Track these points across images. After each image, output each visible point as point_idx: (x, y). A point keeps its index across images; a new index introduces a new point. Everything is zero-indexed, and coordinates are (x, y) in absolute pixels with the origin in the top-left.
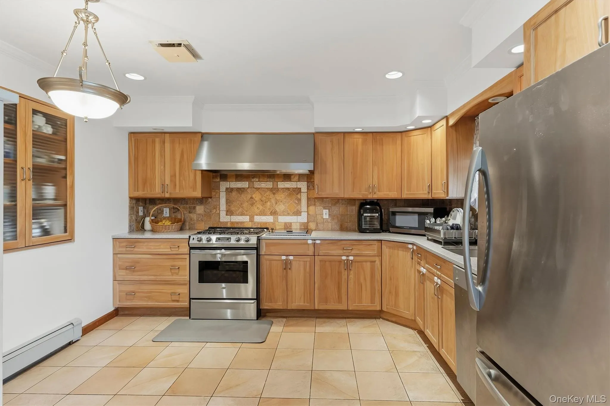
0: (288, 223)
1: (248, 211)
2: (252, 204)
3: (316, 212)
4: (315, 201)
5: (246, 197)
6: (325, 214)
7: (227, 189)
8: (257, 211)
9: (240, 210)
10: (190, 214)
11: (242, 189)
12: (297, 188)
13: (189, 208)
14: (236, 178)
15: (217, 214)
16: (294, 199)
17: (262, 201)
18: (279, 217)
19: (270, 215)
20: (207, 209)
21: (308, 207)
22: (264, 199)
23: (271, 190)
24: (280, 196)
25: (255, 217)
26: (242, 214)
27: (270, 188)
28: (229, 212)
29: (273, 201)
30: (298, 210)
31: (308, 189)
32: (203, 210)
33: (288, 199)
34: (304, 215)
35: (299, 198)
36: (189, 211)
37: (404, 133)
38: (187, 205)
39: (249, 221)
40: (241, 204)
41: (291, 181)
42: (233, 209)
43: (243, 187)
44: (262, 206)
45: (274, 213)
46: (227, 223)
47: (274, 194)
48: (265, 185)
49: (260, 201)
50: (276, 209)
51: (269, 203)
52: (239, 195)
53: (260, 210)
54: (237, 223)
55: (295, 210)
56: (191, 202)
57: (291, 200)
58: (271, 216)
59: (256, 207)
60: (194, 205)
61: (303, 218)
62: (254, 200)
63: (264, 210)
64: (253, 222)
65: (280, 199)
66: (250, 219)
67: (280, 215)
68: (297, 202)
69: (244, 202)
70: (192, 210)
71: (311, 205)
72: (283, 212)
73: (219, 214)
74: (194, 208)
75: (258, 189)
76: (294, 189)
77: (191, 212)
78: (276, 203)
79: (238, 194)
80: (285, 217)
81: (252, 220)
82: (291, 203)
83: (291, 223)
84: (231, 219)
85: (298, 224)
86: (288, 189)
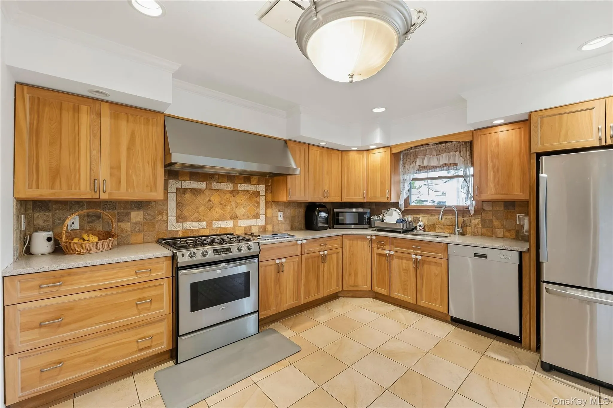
0: (248, 226)
1: (205, 216)
2: (210, 208)
3: (272, 215)
4: (272, 204)
5: (203, 200)
6: (280, 216)
7: (178, 189)
8: (217, 216)
9: (196, 214)
10: (119, 224)
11: (198, 190)
12: (256, 191)
13: (118, 214)
14: (190, 177)
15: (164, 221)
16: (254, 202)
17: (221, 204)
18: (239, 221)
19: (230, 219)
20: (149, 215)
21: (266, 210)
22: (223, 202)
23: (232, 192)
24: (241, 199)
25: (214, 222)
26: (198, 220)
27: (230, 190)
28: (180, 218)
29: (233, 204)
30: (257, 213)
31: (266, 193)
32: (142, 217)
33: (248, 202)
34: (263, 218)
35: (258, 202)
36: (118, 218)
37: (344, 152)
38: (115, 210)
39: (206, 228)
40: (197, 208)
41: (250, 183)
42: (186, 213)
43: (199, 187)
44: (221, 210)
45: (234, 217)
46: (178, 231)
47: (234, 196)
48: (225, 187)
49: (220, 204)
50: (236, 213)
51: (228, 207)
52: (195, 198)
53: (219, 214)
54: (192, 231)
55: (255, 213)
56: (121, 206)
57: (251, 203)
58: (231, 221)
59: (215, 211)
60: (126, 211)
61: (262, 221)
62: (213, 203)
63: (224, 214)
64: (211, 229)
65: (240, 202)
66: (207, 225)
67: (240, 219)
68: (256, 205)
69: (201, 205)
70: (123, 217)
71: (269, 208)
72: (244, 215)
73: (167, 221)
74: (128, 214)
75: (217, 191)
76: (254, 192)
77: (121, 220)
78: (237, 207)
79: (193, 196)
80: (245, 220)
81: (209, 226)
82: (250, 207)
83: (250, 227)
84: (183, 227)
85: (257, 227)
86: (248, 192)
